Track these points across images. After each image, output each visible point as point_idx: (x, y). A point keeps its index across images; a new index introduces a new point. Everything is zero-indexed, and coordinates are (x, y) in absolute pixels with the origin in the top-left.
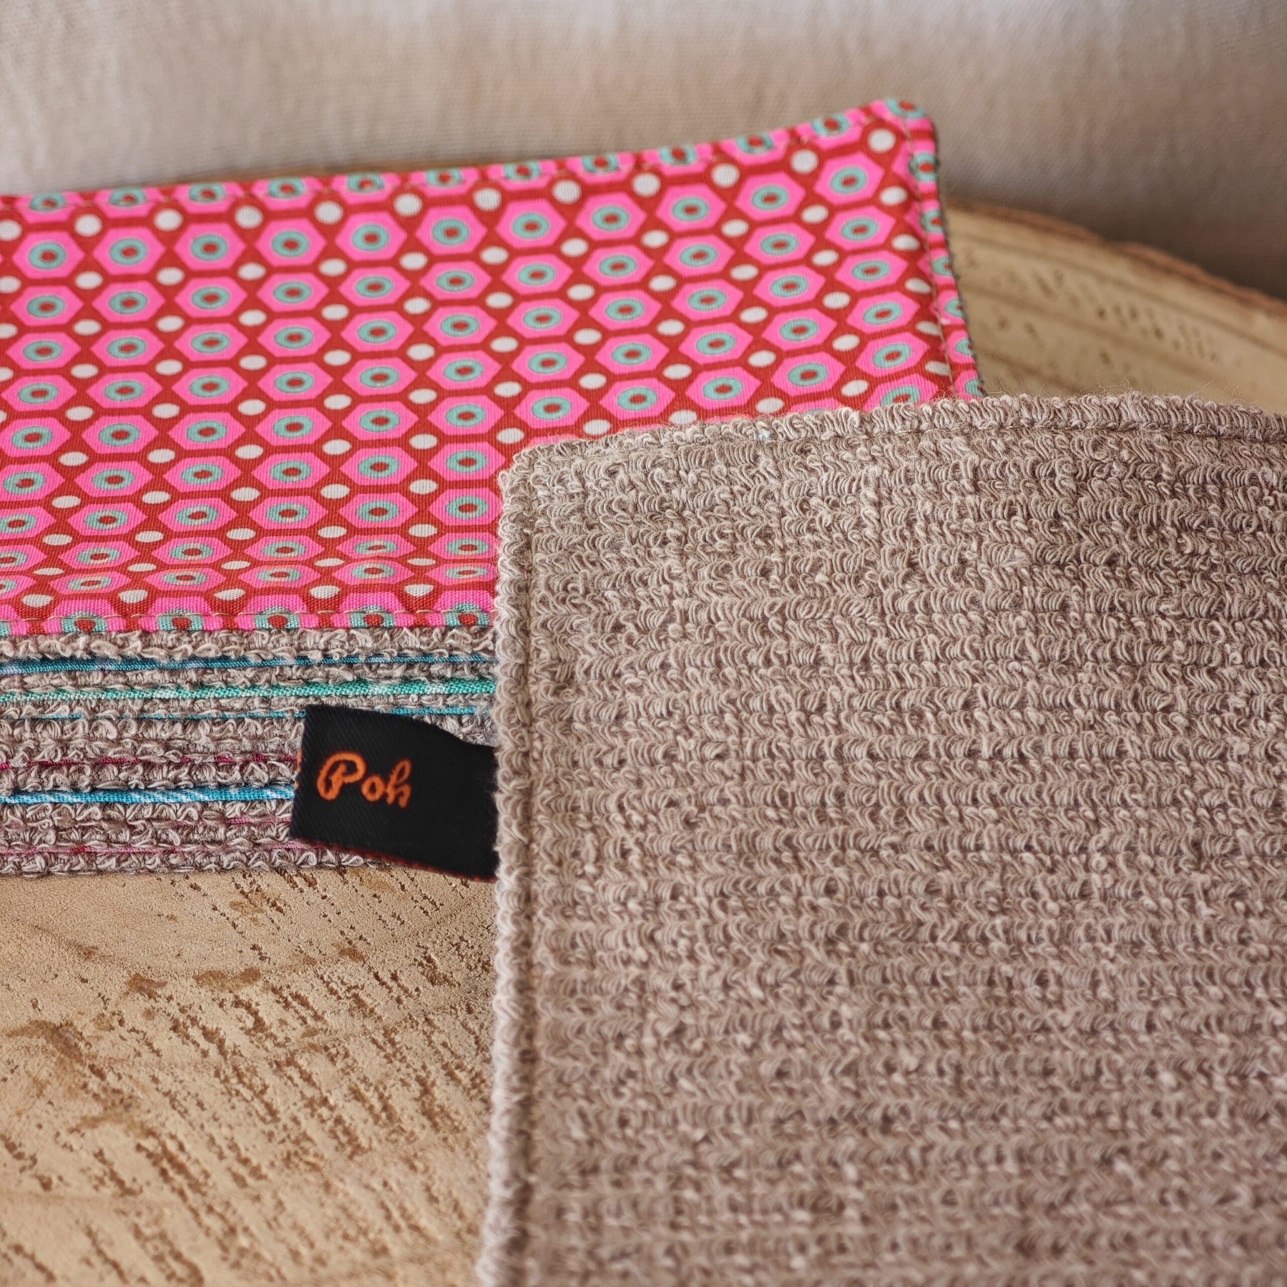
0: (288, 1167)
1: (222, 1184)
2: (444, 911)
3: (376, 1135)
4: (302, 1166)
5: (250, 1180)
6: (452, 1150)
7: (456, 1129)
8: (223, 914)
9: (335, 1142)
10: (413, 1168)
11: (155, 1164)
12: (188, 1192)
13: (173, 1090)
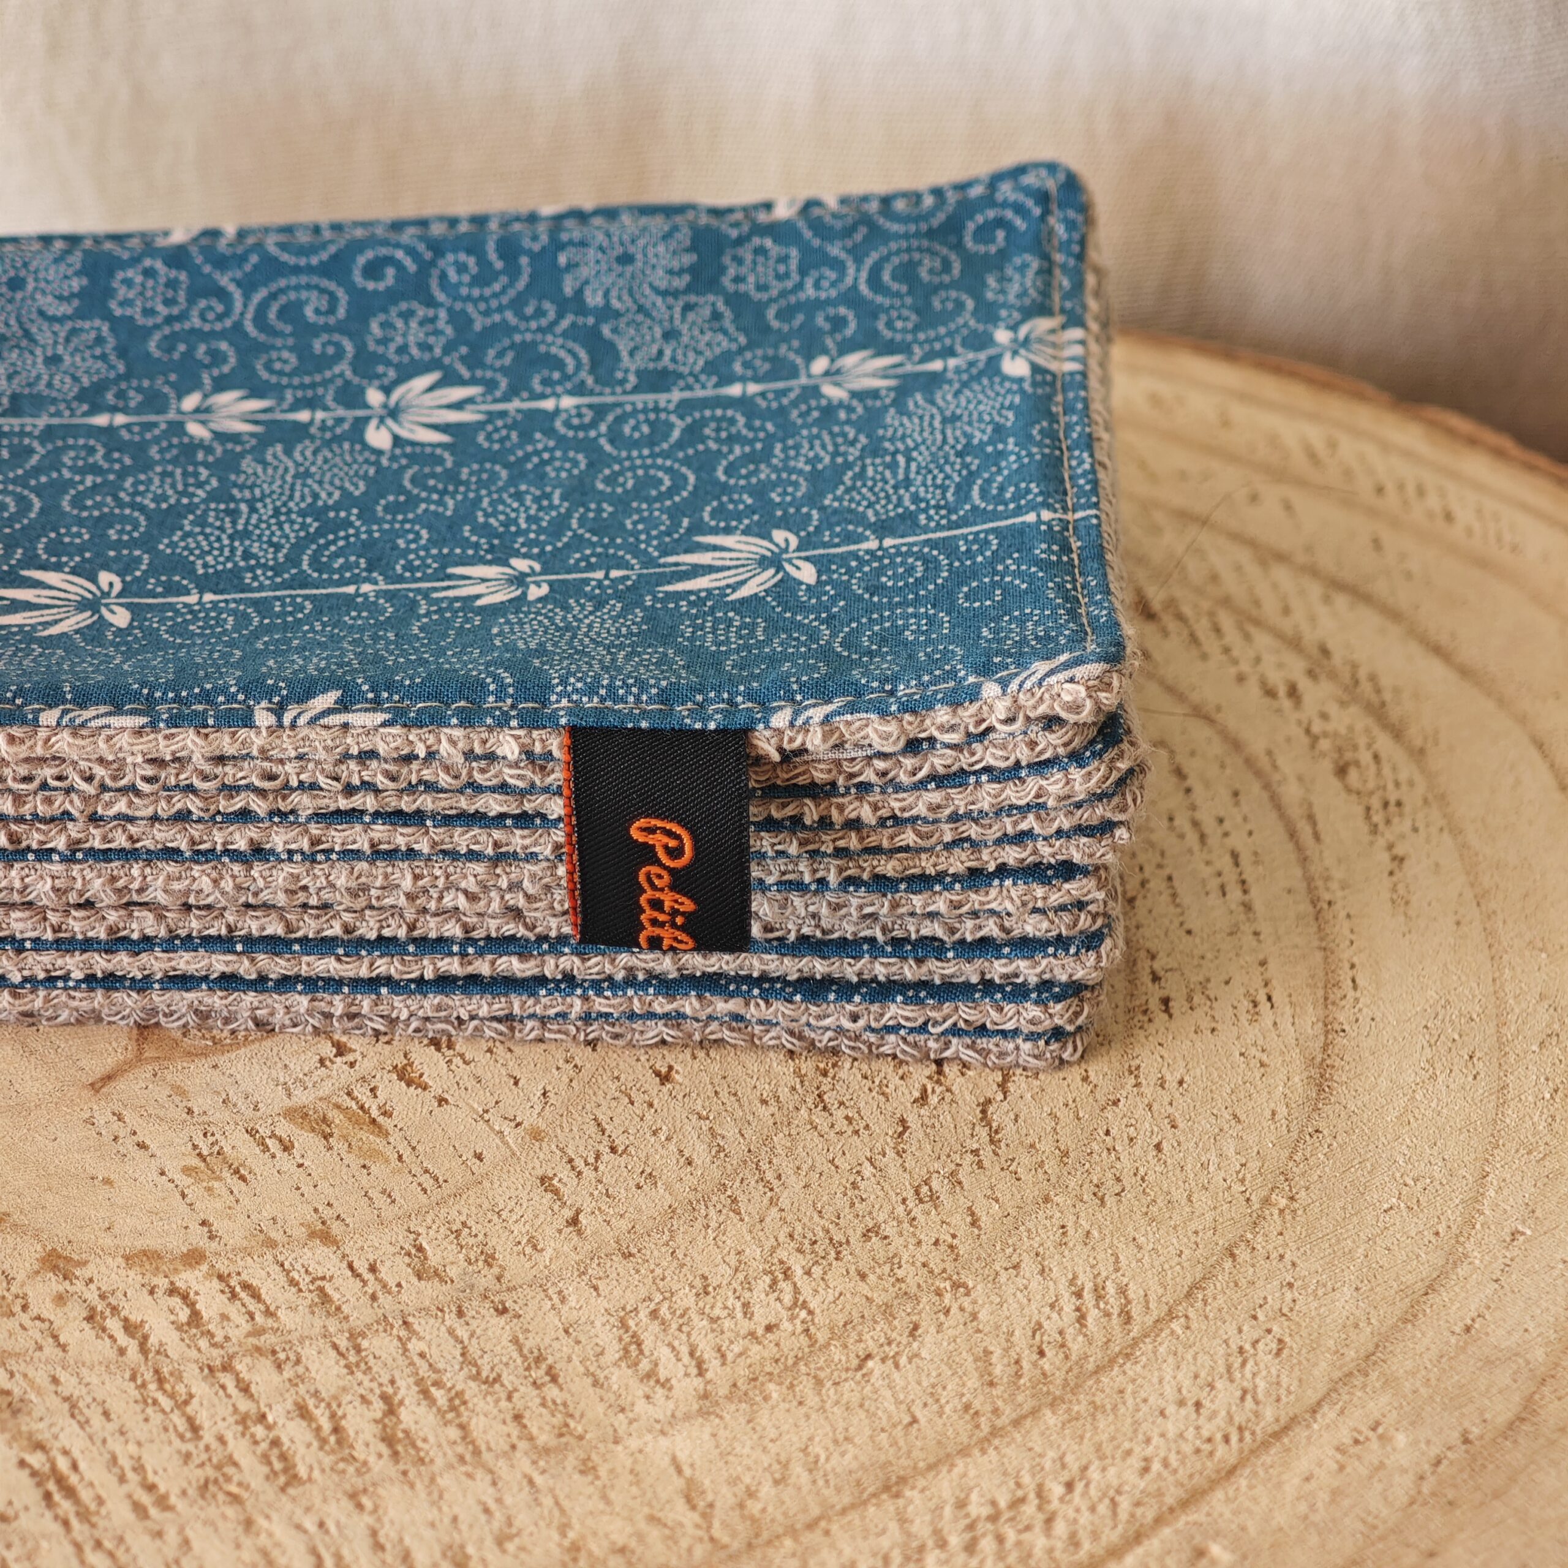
0: (203, 1497)
1: (119, 1513)
2: (447, 1189)
3: (320, 1462)
4: (221, 1497)
5: (153, 1512)
6: (412, 1486)
7: (422, 1461)
8: (171, 1181)
9: (266, 1470)
10: (360, 1506)
11: (39, 1484)
12: (74, 1522)
13: (76, 1393)
